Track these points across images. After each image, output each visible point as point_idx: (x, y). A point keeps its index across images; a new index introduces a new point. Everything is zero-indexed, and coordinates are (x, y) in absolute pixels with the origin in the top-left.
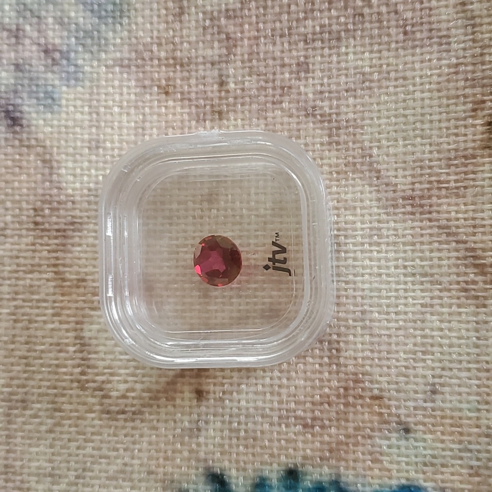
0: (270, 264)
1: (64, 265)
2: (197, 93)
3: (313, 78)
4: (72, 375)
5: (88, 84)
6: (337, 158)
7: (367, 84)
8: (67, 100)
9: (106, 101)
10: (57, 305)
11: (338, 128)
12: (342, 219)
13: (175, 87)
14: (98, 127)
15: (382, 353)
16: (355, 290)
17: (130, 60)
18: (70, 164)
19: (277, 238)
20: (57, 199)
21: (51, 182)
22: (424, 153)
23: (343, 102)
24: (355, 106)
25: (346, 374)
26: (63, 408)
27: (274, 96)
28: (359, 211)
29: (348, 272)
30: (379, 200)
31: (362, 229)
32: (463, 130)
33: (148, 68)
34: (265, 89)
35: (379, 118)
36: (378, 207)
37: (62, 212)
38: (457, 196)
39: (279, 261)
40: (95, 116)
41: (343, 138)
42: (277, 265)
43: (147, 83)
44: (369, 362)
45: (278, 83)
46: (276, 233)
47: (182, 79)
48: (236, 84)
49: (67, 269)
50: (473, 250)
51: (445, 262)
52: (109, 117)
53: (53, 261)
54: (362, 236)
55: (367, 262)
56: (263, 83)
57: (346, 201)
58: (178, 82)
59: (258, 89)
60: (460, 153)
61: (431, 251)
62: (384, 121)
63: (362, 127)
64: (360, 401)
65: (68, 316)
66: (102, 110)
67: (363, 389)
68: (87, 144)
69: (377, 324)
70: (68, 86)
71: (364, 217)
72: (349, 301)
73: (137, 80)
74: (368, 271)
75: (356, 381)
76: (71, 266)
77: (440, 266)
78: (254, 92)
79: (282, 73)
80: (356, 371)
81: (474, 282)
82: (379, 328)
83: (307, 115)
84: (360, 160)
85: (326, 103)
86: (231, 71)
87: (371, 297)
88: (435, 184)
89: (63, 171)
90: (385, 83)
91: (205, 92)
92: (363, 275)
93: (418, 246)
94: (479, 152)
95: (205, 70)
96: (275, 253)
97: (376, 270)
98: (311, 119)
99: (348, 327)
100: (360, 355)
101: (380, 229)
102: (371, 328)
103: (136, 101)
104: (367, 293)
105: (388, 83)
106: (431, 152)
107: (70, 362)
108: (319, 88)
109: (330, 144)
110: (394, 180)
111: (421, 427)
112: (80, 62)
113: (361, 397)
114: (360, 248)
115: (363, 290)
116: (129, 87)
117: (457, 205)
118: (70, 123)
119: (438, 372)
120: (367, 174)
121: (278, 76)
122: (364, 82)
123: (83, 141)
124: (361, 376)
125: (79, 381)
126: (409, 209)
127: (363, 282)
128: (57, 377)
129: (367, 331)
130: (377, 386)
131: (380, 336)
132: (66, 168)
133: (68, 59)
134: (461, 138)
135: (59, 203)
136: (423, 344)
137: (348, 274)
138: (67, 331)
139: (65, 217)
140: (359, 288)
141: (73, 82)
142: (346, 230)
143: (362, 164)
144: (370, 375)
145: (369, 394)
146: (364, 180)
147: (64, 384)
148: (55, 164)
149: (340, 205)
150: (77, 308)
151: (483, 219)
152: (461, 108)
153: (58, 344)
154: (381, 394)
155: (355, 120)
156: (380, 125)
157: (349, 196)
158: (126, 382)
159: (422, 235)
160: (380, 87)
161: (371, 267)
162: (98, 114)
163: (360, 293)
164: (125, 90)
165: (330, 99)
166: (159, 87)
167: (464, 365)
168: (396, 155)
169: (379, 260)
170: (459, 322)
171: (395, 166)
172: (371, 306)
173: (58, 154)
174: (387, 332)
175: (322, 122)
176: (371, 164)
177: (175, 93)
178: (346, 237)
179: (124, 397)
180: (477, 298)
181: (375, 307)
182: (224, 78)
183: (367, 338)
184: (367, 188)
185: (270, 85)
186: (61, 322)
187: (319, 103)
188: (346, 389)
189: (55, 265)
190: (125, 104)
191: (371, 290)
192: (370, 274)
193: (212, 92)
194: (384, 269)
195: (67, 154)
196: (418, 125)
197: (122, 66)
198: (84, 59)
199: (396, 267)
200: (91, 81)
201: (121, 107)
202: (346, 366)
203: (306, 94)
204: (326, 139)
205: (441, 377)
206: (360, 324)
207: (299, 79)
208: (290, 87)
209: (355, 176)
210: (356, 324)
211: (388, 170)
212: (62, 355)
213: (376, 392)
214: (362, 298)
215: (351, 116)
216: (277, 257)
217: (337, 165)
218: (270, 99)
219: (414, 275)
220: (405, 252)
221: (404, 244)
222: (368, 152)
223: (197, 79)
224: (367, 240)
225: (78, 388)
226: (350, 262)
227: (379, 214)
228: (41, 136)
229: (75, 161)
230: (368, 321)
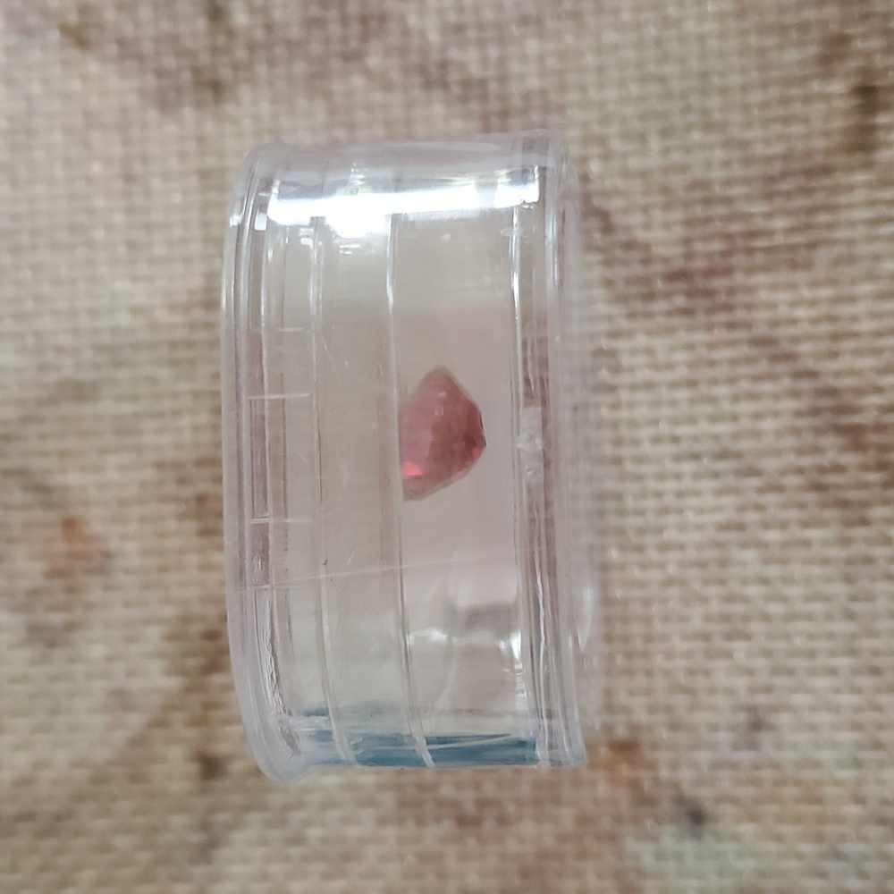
2: (157, 40)
7: (567, 5)
11: (504, 115)
13: (101, 28)
22: (709, 165)
23: (512, 49)
24: (542, 59)
27: (345, 40)
32: (798, 108)
34: (323, 23)
35: (601, 85)
38: (794, 265)
43: (33, 21)
45: (352, 10)
47: (120, 8)
50: (832, 392)
51: (768, 424)
56: (316, 11)
58: (110, 15)
59: (306, 25)
60: (796, 165)
61: (736, 399)
62: (612, 93)
63: (561, 109)
77: (756, 434)
78: (296, 32)
81: (838, 469)
83: (428, 85)
85: (472, 55)
88: (740, 242)
91: (177, 37)
93: (703, 389)
94: (839, 160)
98: (436, 93)
101: (612, 353)
103: (10, 67)
106: (726, 164)
108: (453, 17)
110: (641, 235)
111: (728, 809)
117: (791, 286)
119: (763, 679)
126: (680, 301)
130: (622, 718)
131: (623, 602)
134: (796, 129)
136: (726, 618)
151: (854, 319)
152: (792, 55)
154: (633, 736)
155: (544, 93)
156: (602, 105)
159: (712, 363)
160: (600, 11)
166: (64, 29)
167: (823, 661)
168: (643, 174)
169: (614, 425)
170: (808, 562)
171: (642, 200)
174: (641, 593)
175: (464, 100)
176: (587, 197)
177: (103, 42)
179: (27, 781)
180: (844, 504)
181: (612, 535)
185: (334, 13)
187: (455, 54)
191: (600, 498)
194: (628, 447)
196: (694, 100)
199: (656, 440)
203: (422, 33)
205: (768, 690)
208: (382, 19)
211: (626, 211)
213: (621, 732)
215: (533, 83)
219: (695, 457)
220: (674, 403)
221: (673, 385)
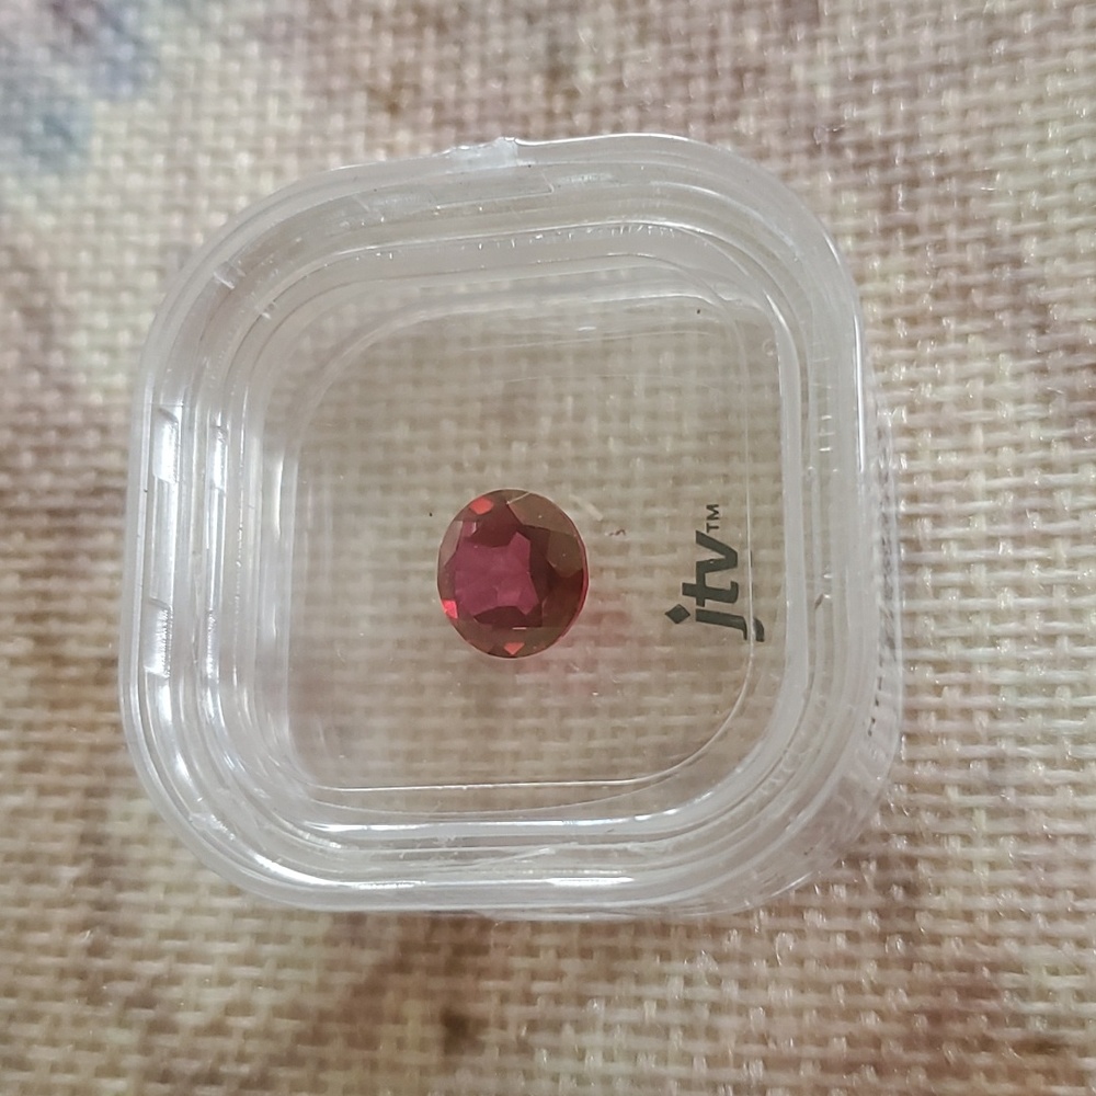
0: (690, 603)
1: (64, 617)
2: (481, 103)
3: (834, 39)
4: (62, 953)
5: (167, 91)
6: (911, 274)
7: (1001, 47)
8: (108, 137)
9: (217, 136)
10: (36, 735)
11: (913, 183)
12: (924, 464)
13: (417, 89)
14: (187, 211)
15: (1060, 895)
16: (966, 688)
17: (290, 20)
18: (102, 320)
19: (713, 523)
20: (59, 419)
21: (44, 370)
23: (925, 103)
24: (965, 113)
25: (938, 966)
26: (31, 1056)
27: (712, 97)
28: (979, 437)
29: (943, 633)
30: (1046, 398)
31: (992, 494)
33: (342, 42)
34: (686, 78)
36: (1044, 422)
37: (69, 460)
39: (717, 594)
40: (181, 180)
41: (927, 213)
42: (710, 605)
43: (338, 83)
44: (1013, 927)
45: (725, 62)
46: (710, 507)
47: (440, 66)
48: (597, 68)
49: (72, 628)
52: (220, 182)
53: (32, 605)
54: (992, 517)
55: (1007, 600)
56: (679, 65)
57: (938, 406)
58: (428, 75)
59: (664, 82)
62: (1055, 152)
63: (988, 174)
64: (984, 1059)
65: (67, 770)
66: (204, 162)
67: (994, 1018)
68: (155, 260)
69: (1041, 800)
70: (112, 98)
71: (996, 453)
72: (948, 725)
73: (311, 75)
74: (1012, 626)
75: (970, 992)
76: (82, 618)
79: (738, 30)
80: (970, 956)
82: (1049, 813)
83: (814, 151)
84: (982, 277)
85: (874, 110)
86: (585, 34)
87: (1023, 712)
89: (80, 340)
90: (1056, 40)
91: (507, 99)
92: (994, 641)
95: (506, 37)
96: (703, 568)
97: (1036, 624)
98: (825, 159)
99: (945, 813)
100: (985, 902)
101: (1048, 491)
102: (1021, 813)
103: (304, 135)
104: (1006, 698)
105: (1066, 40)
107: (61, 914)
108: (851, 68)
109: (887, 232)
112: (151, 33)
113: (987, 1044)
114: (983, 553)
115: (995, 689)
116: (284, 97)
118: (110, 202)
120: (1005, 318)
121: (726, 39)
122: (990, 41)
123: (142, 250)
124: (986, 972)
125: (82, 975)
127: (995, 664)
128: (18, 958)
129: (1008, 825)
130: (1040, 1006)
131: (1051, 839)
132: (90, 329)
133: (118, 27)
135: (64, 431)
137: (943, 639)
138: (59, 816)
139: (76, 472)
140: (980, 684)
141: (126, 89)
142: (937, 496)
143: (990, 288)
144: (1019, 969)
145: (1016, 1033)
146: (995, 339)
147: (37, 982)
148: (58, 320)
149: (920, 419)
150: (93, 748)
153: (29, 857)
154: (1053, 1032)
155: (966, 155)
156: (1044, 167)
157: (950, 390)
158: (225, 981)
160: (1042, 53)
161: (1022, 614)
162: (191, 172)
163: (984, 700)
164: (273, 105)
165: (887, 96)
166: (372, 92)
169: (1048, 589)
172: (1022, 741)
173: (72, 289)
174: (1077, 827)
175: (861, 167)
176: (1018, 286)
177: (416, 107)
178: (937, 519)
179: (217, 1029)
181: (1038, 742)
182: (563, 58)
183: (1010, 847)
184: (1007, 365)
185: (701, 65)
186: (42, 791)
187: (851, 112)
188: (935, 1017)
189: (37, 617)
190: (271, 143)
191: (1022, 689)
192: (1018, 638)
193: (527, 97)
194: (1063, 620)
195: (95, 289)
197: (266, 39)
198: (163, 26)
200: (179, 82)
201: (257, 152)
202: (936, 940)
203: (812, 86)
204: (875, 220)
206: (985, 799)
207: (791, 44)
208: (761, 70)
209: (966, 327)
210: (971, 800)
211: (1072, 303)
212: (38, 890)
213: (1038, 1027)
214: (993, 714)
215: (952, 144)
216: (714, 580)
217: (910, 297)
218: (701, 107)
222: (1007, 250)
223: (483, 61)
224: (1007, 528)
225: (79, 995)
226: (952, 599)
227: (1047, 445)
228: (25, 240)
229: (116, 310)
230: (1012, 792)
